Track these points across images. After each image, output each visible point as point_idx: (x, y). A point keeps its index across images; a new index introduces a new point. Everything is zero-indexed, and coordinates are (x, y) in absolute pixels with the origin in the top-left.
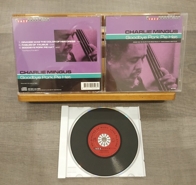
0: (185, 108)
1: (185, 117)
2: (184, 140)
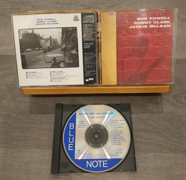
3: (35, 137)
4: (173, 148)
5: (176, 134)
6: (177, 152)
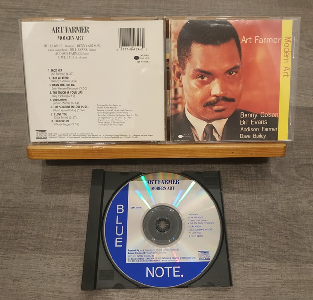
0: (288, 244)
1: (286, 262)
3: (35, 232)
4: (276, 253)
5: (281, 229)
6: (284, 261)
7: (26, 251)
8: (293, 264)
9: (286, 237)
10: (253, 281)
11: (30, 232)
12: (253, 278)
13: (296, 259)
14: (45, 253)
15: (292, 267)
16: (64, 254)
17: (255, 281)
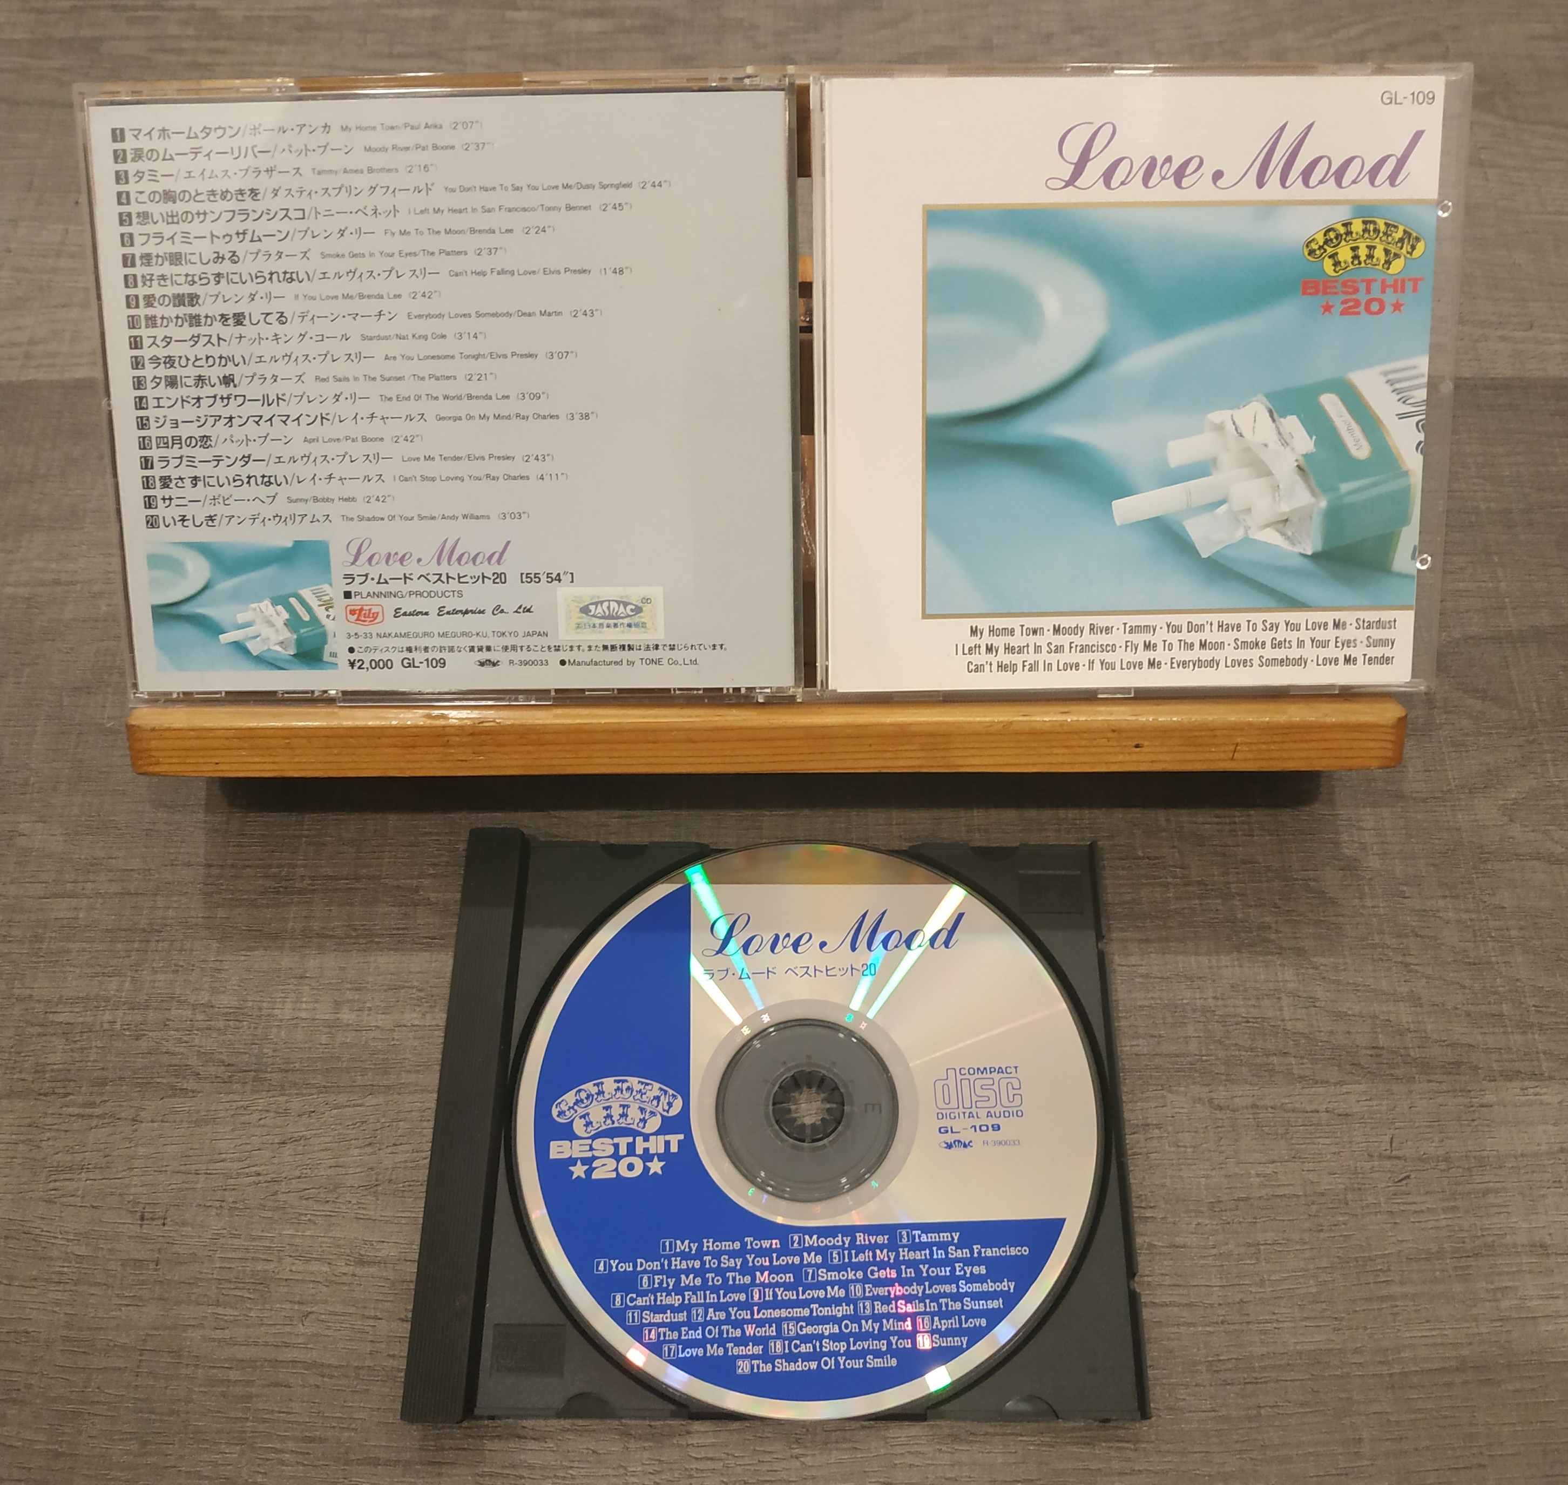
0: (1414, 999)
1: (1411, 1080)
2: (1402, 1283)
3: (225, 1000)
4: (1361, 1040)
5: (1381, 932)
6: (1399, 1072)
7: (191, 1085)
8: (1444, 1087)
9: (1407, 965)
10: (1261, 1169)
11: (205, 997)
12: (1257, 1156)
13: (1458, 1064)
14: (282, 1089)
15: (1440, 1100)
16: (371, 1090)
17: (1270, 1169)
